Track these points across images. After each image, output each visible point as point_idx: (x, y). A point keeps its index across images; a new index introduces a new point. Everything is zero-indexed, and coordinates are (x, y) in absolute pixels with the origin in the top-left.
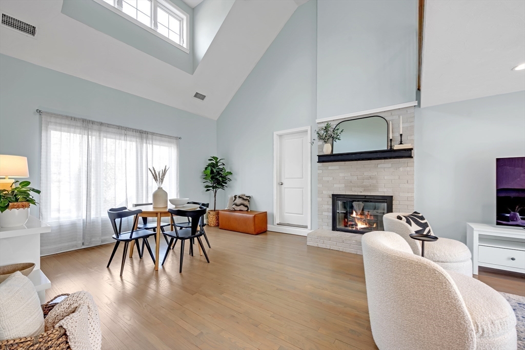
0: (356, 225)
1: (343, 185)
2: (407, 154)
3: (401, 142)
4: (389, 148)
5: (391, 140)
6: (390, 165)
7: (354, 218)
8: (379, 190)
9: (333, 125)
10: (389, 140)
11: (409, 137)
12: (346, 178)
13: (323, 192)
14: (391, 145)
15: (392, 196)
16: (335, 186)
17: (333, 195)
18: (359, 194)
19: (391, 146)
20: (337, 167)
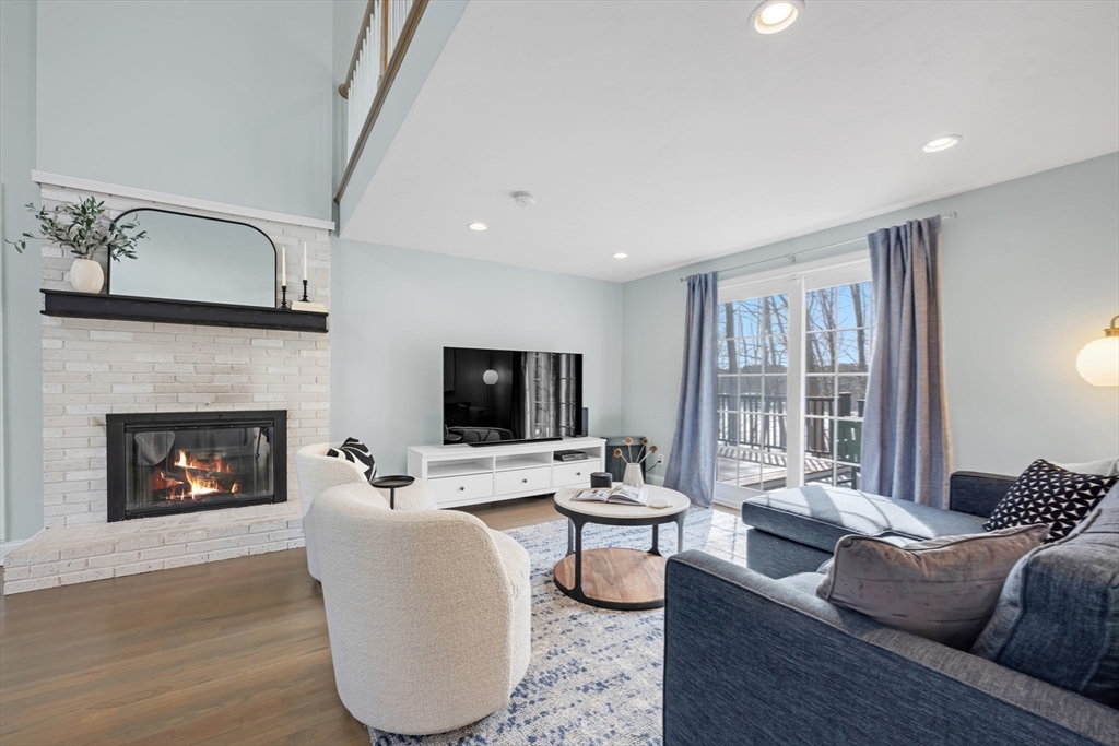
0: (188, 488)
1: (150, 388)
2: (315, 323)
3: (305, 296)
4: (280, 305)
5: (284, 289)
6: (280, 343)
7: (182, 470)
8: (256, 398)
9: (113, 209)
10: (280, 289)
11: (319, 291)
12: (157, 368)
13: (68, 408)
14: (284, 299)
15: (286, 411)
16: (117, 389)
17: (109, 417)
18: (200, 409)
19: (284, 303)
20: (127, 336)
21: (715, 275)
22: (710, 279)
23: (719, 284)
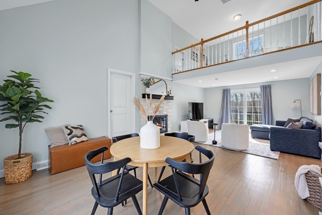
1: (152, 111)
2: (172, 98)
6: (166, 102)
8: (164, 113)
15: (168, 115)
21: (230, 89)
22: (229, 89)
23: (230, 90)
